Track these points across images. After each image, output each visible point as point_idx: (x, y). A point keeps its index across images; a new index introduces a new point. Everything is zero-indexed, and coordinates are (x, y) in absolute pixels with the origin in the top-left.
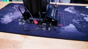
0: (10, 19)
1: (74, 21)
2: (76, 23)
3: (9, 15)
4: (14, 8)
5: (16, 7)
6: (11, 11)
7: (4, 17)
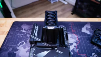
0: (27, 52)
1: (95, 49)
2: (98, 51)
3: (22, 45)
4: (24, 31)
5: (25, 30)
6: (21, 37)
7: (18, 50)
